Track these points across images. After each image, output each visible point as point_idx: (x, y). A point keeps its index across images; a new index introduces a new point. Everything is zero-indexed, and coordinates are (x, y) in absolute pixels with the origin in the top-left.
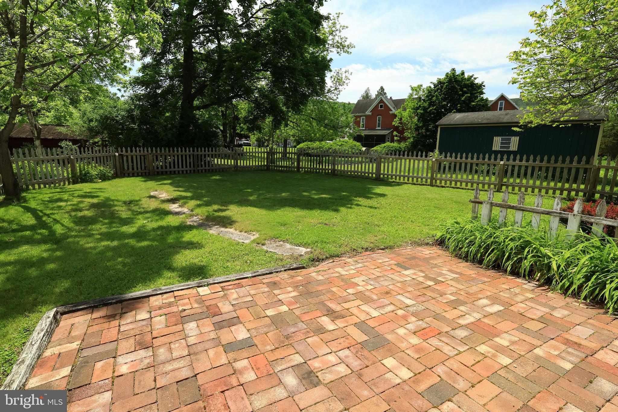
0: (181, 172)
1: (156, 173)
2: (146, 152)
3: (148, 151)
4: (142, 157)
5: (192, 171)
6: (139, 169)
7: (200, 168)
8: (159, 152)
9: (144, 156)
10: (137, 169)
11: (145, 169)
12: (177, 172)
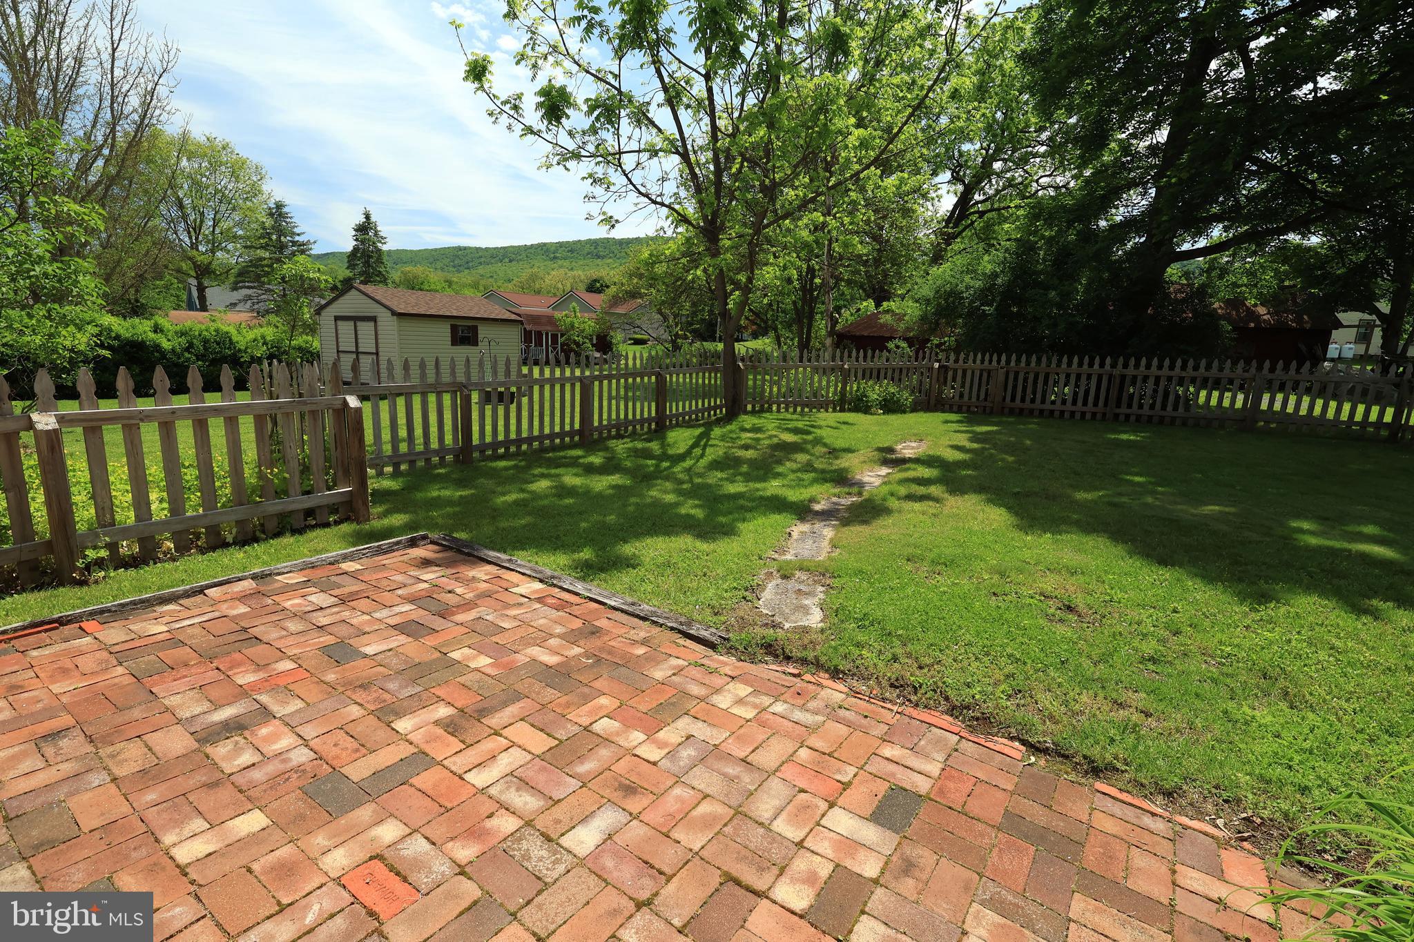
0: (1067, 415)
1: (1006, 411)
2: (994, 363)
3: (999, 361)
4: (985, 375)
5: (1099, 416)
6: (974, 400)
7: (1124, 410)
8: (1023, 364)
9: (989, 372)
10: (970, 398)
11: (986, 399)
12: (1057, 414)
